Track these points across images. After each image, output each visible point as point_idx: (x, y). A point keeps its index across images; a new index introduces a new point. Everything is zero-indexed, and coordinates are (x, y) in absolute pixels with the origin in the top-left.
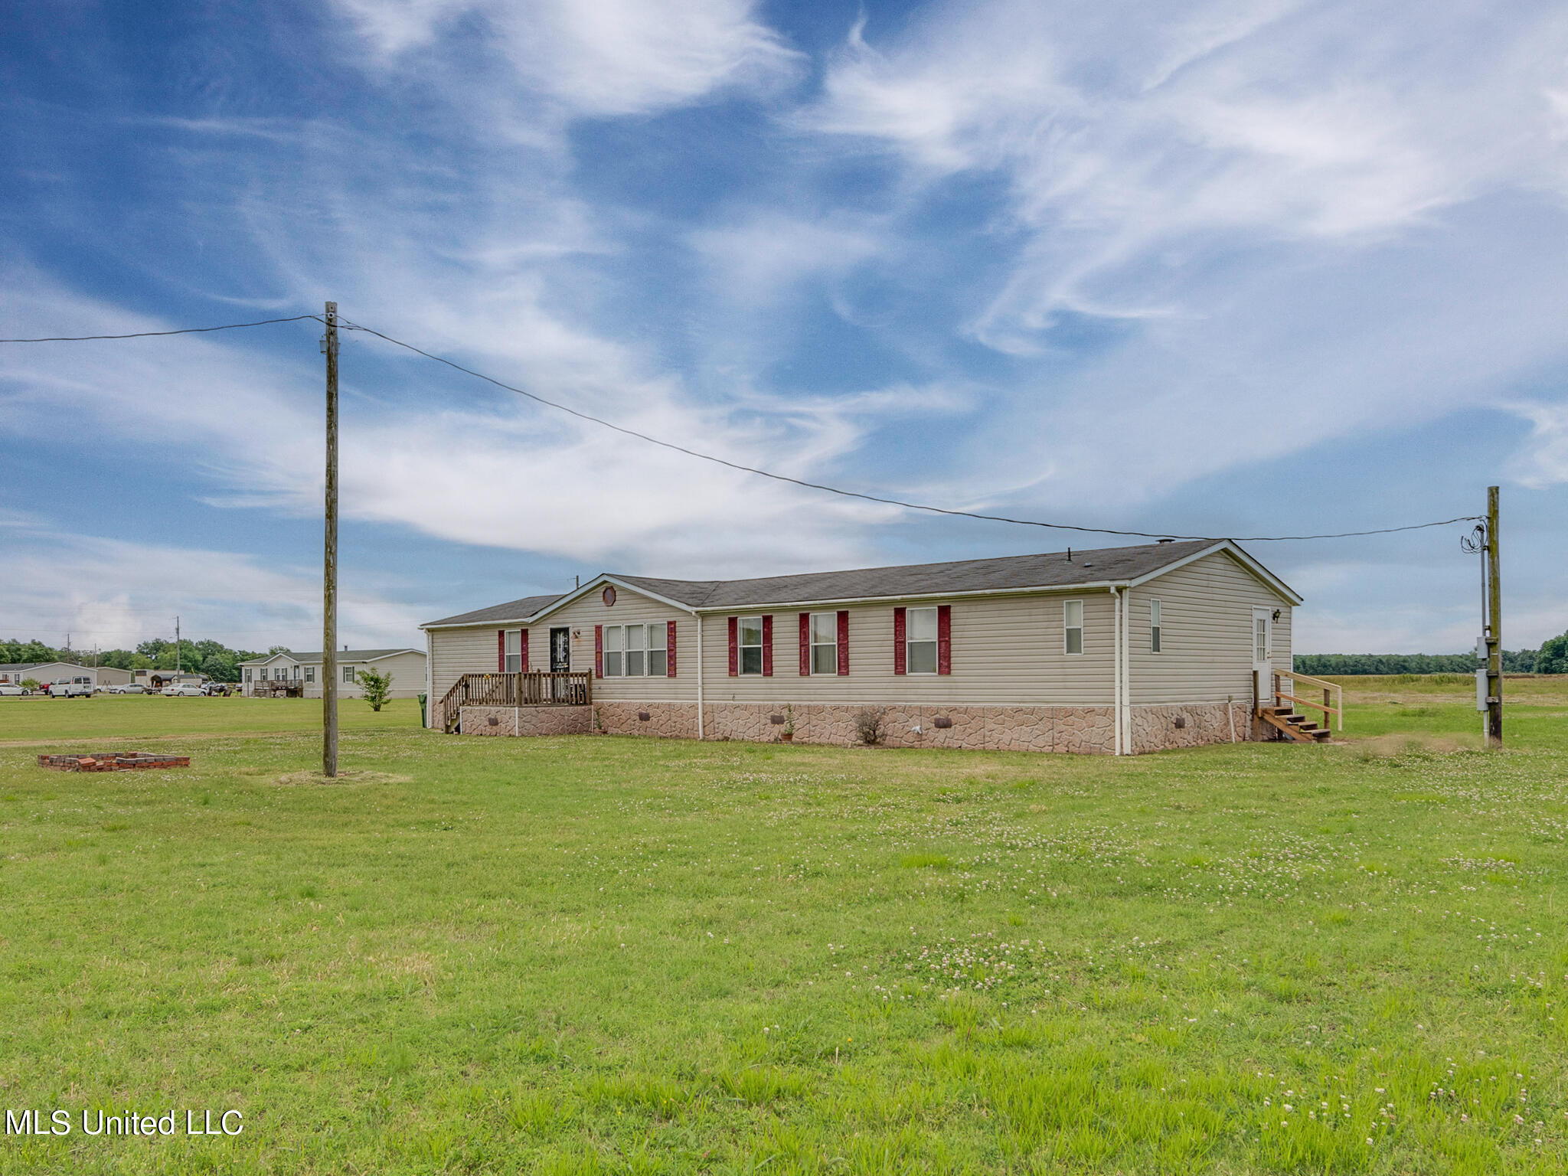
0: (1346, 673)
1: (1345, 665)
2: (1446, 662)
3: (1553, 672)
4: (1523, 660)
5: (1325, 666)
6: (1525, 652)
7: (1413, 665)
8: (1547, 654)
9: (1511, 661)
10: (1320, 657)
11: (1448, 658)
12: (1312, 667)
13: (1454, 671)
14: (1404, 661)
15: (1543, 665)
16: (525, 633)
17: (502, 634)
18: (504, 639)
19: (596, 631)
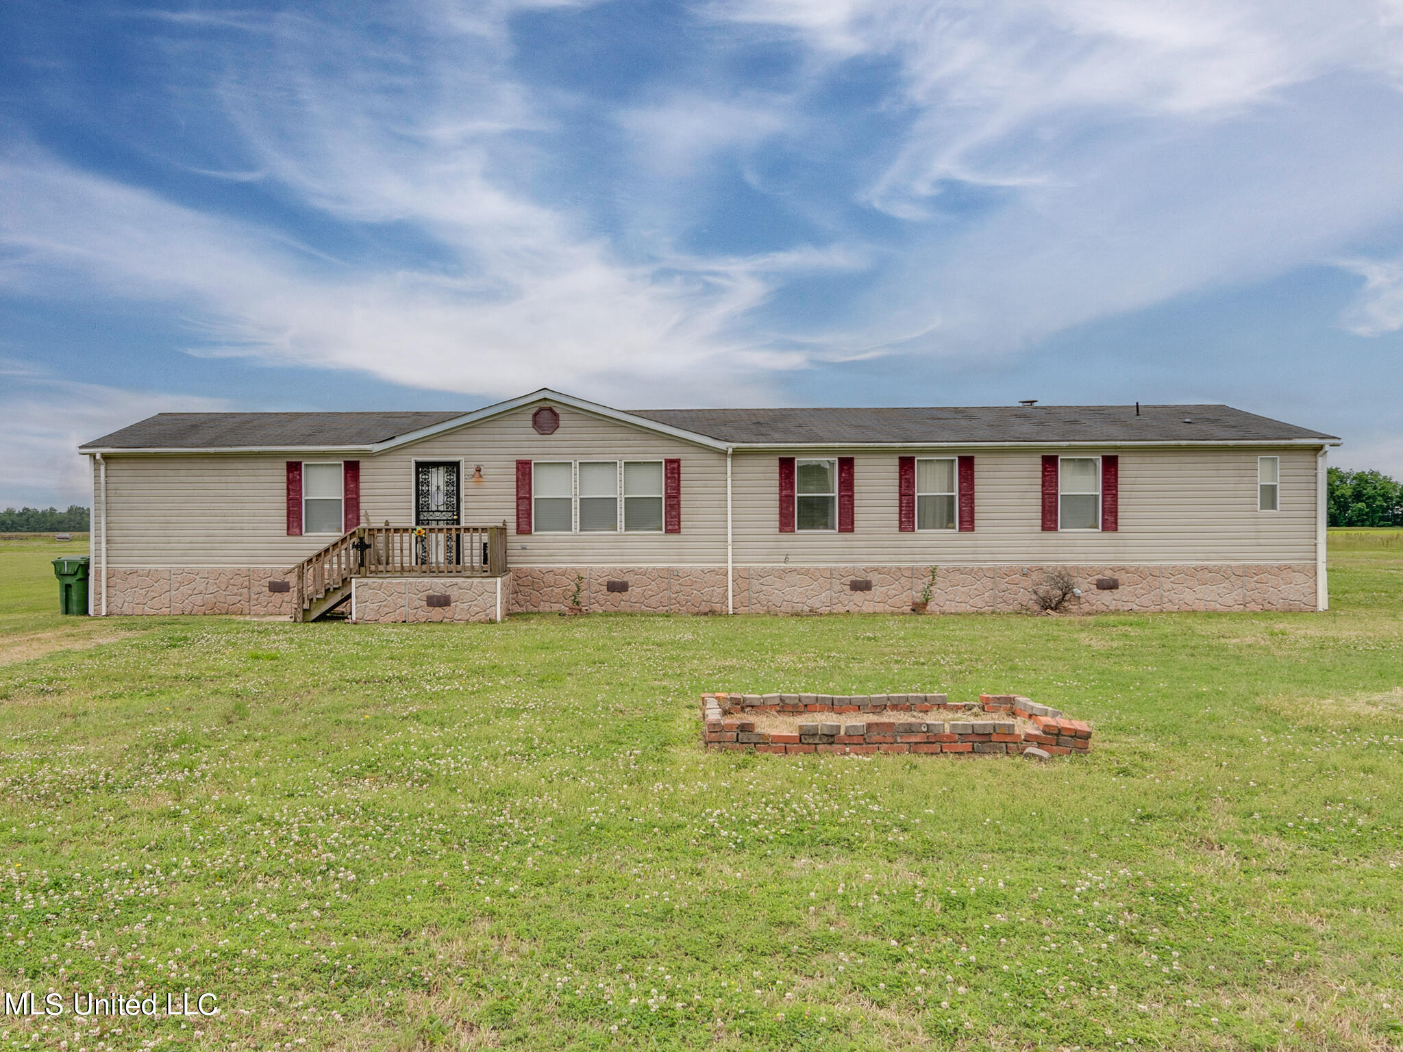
16: (352, 469)
17: (294, 468)
18: (300, 475)
19: (517, 468)
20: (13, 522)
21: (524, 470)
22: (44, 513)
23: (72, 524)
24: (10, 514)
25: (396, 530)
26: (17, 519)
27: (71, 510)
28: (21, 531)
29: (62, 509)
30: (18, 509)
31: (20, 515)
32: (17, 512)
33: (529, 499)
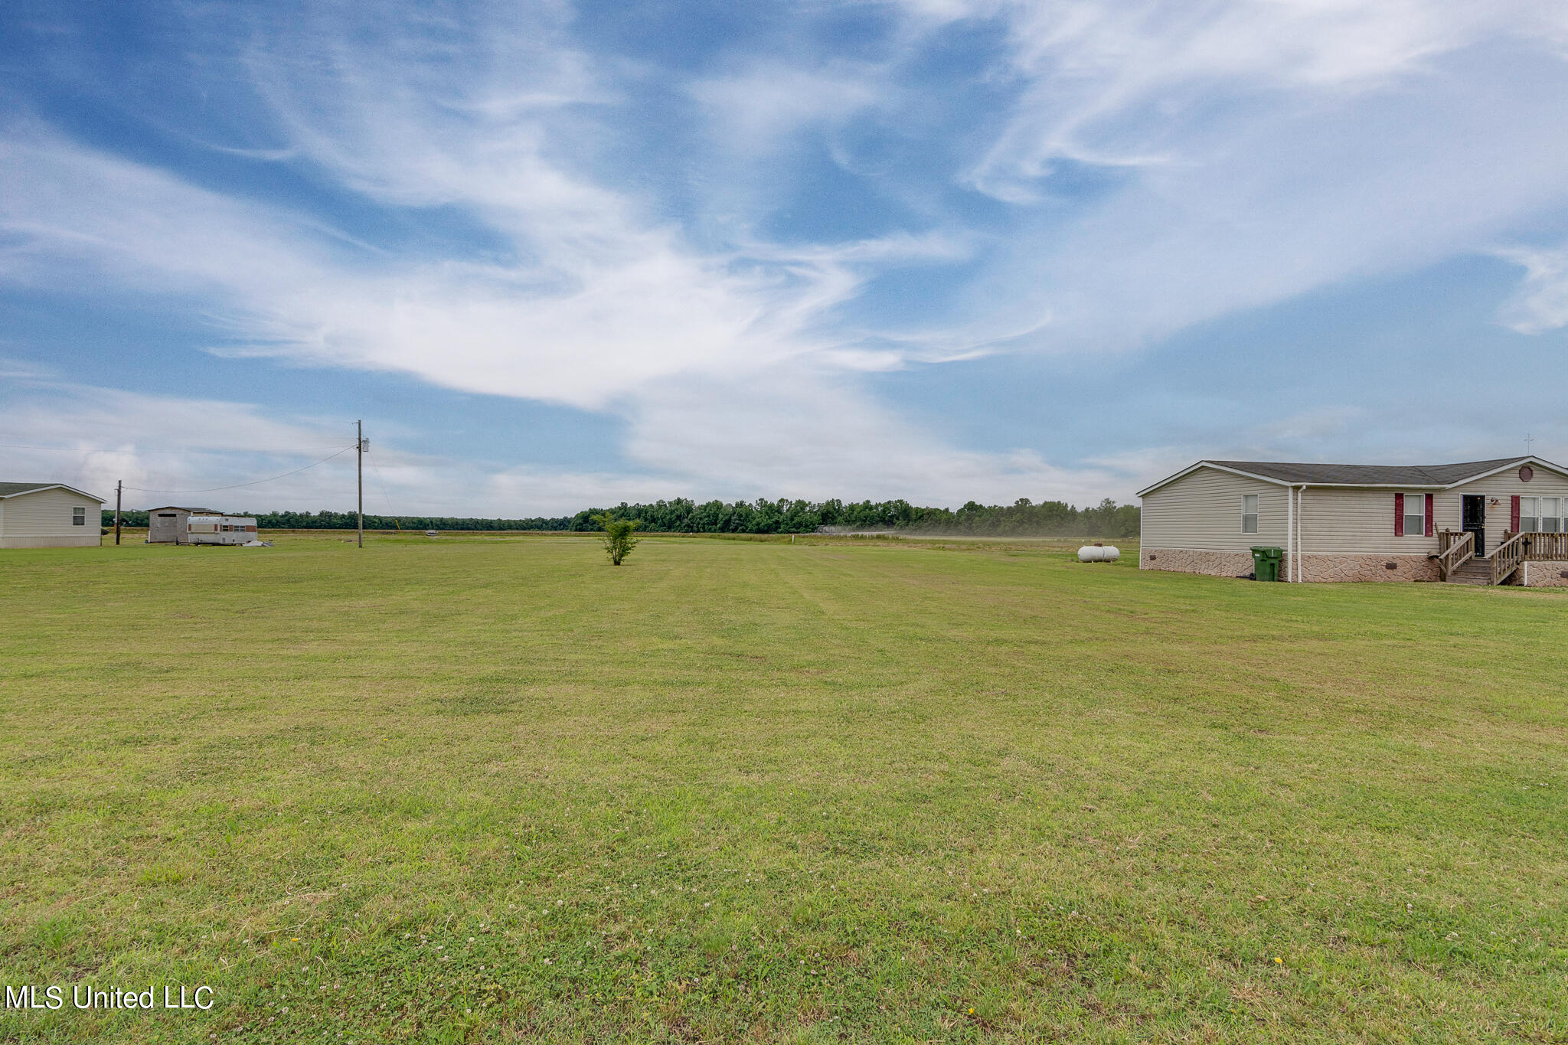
0: (457, 529)
1: (457, 524)
2: (513, 524)
3: (584, 530)
4: (552, 523)
5: (444, 524)
6: (553, 519)
7: (496, 525)
8: (581, 521)
9: (547, 524)
10: (442, 519)
11: (514, 521)
12: (437, 525)
13: (517, 529)
14: (491, 523)
15: (578, 527)
16: (1429, 498)
17: (1399, 497)
18: (1403, 501)
19: (1512, 500)
20: (277, 522)
21: (1515, 501)
22: (301, 515)
23: (323, 523)
24: (275, 516)
25: (1452, 534)
26: (280, 519)
27: (322, 514)
28: (283, 528)
29: (315, 513)
30: (281, 512)
31: (283, 516)
32: (280, 514)
33: (1519, 517)
